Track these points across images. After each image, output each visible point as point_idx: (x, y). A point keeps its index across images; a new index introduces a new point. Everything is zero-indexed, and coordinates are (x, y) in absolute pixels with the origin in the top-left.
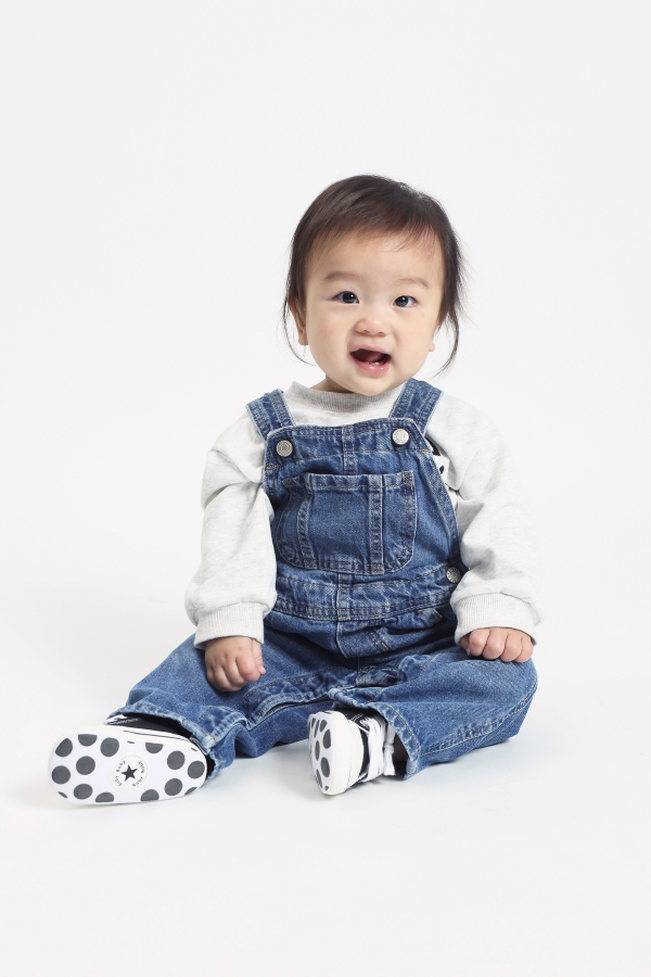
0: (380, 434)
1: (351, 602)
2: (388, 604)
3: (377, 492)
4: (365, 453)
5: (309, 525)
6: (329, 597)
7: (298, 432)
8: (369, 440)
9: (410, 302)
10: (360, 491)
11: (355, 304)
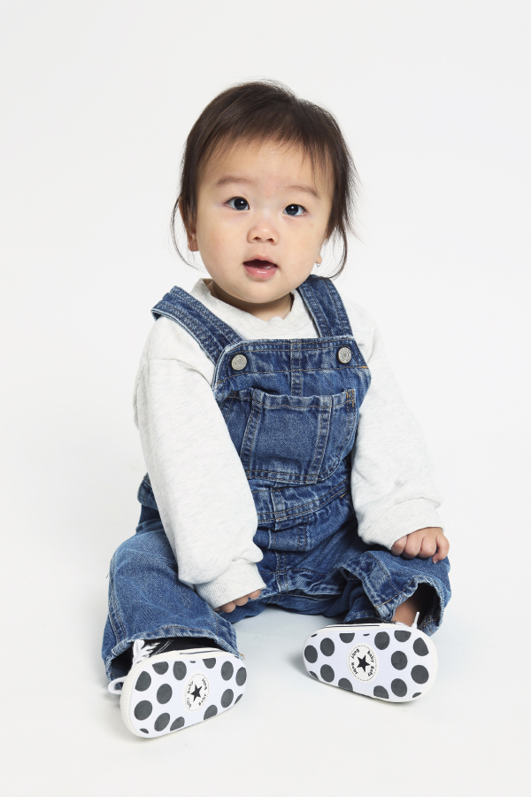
0: (326, 353)
1: (286, 504)
2: (317, 498)
3: (325, 412)
4: (310, 372)
5: (257, 442)
6: (265, 502)
7: (254, 346)
8: (316, 359)
9: (300, 212)
10: (309, 411)
11: (245, 211)
